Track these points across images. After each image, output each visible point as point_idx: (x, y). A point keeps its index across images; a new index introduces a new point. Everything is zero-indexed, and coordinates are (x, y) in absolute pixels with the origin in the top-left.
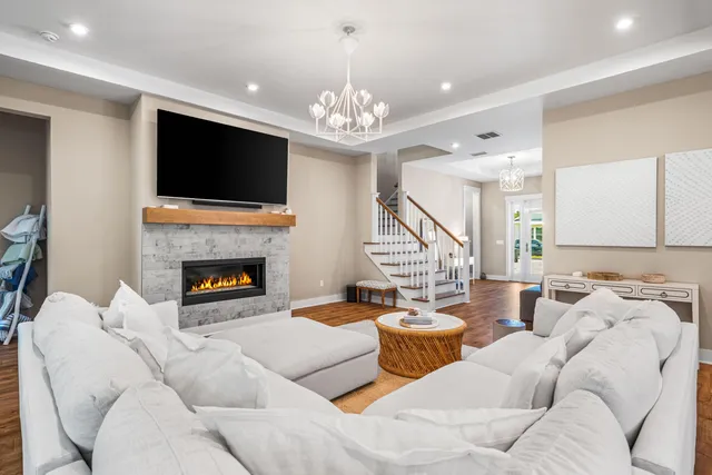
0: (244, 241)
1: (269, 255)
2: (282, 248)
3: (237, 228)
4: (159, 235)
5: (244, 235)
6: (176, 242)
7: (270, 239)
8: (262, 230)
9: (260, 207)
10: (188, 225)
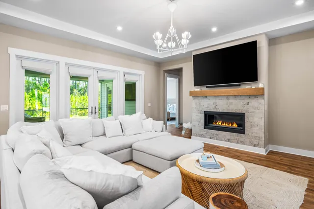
0: (231, 104)
1: (247, 111)
2: (257, 108)
3: (228, 97)
4: (197, 101)
5: (232, 101)
6: (202, 103)
7: (248, 103)
8: (244, 97)
9: (240, 85)
10: (206, 97)
